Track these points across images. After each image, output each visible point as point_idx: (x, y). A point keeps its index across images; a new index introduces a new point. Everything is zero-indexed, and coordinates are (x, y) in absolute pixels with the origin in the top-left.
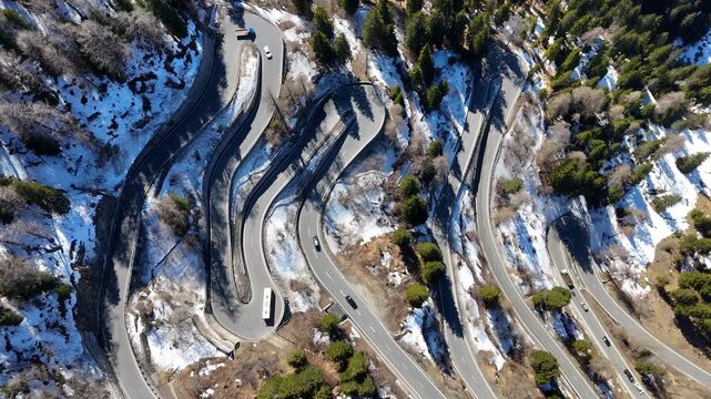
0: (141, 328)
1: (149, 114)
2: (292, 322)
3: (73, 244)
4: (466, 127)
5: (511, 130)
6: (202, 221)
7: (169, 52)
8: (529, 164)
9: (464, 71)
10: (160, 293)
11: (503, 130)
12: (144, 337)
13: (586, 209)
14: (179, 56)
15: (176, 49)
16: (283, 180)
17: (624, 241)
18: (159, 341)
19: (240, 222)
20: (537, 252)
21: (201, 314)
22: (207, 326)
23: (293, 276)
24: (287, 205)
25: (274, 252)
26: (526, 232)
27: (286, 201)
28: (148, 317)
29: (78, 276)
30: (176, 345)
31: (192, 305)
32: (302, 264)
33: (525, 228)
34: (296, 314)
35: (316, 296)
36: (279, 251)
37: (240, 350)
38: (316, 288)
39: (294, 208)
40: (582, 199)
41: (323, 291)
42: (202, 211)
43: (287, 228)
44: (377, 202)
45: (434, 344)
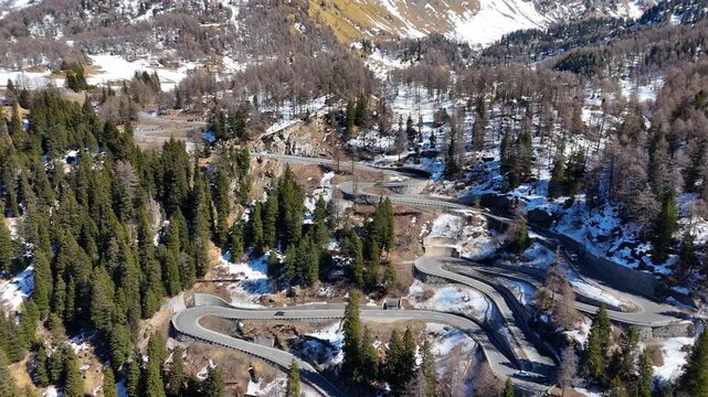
0: (467, 215)
1: (595, 240)
2: (411, 275)
3: (529, 201)
6: (509, 263)
7: (636, 245)
10: (480, 234)
12: (461, 214)
14: (633, 253)
15: (638, 250)
16: (506, 311)
18: (456, 221)
19: (495, 282)
21: (455, 247)
22: (446, 245)
23: (436, 296)
25: (460, 291)
27: (489, 313)
28: (470, 220)
29: (510, 198)
30: (448, 226)
31: (464, 245)
32: (440, 307)
34: (413, 281)
35: (412, 302)
36: (459, 295)
37: (421, 249)
38: (417, 306)
39: (481, 318)
41: (412, 308)
42: (515, 265)
43: (470, 307)
45: (314, 344)
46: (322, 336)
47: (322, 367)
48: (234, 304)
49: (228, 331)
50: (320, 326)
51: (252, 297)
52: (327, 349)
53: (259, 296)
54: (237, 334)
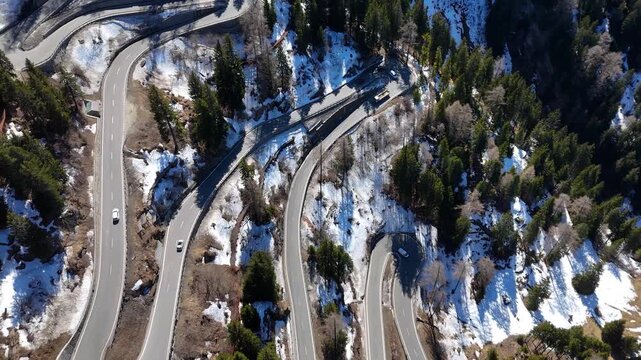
4: (336, 92)
5: (377, 116)
8: (384, 157)
9: (355, 55)
11: (370, 112)
13: (434, 242)
17: (473, 308)
19: (76, 11)
20: (353, 236)
24: (126, 29)
25: (82, 42)
26: (352, 212)
27: (127, 25)
33: (352, 208)
39: (131, 35)
40: (434, 232)
41: (98, 94)
43: (111, 41)
44: (205, 74)
45: (162, 191)
46: (150, 181)
47: (191, 183)
48: (73, 326)
49: (145, 311)
50: (133, 184)
51: (62, 294)
52: (171, 173)
53: (65, 277)
54: (150, 293)
